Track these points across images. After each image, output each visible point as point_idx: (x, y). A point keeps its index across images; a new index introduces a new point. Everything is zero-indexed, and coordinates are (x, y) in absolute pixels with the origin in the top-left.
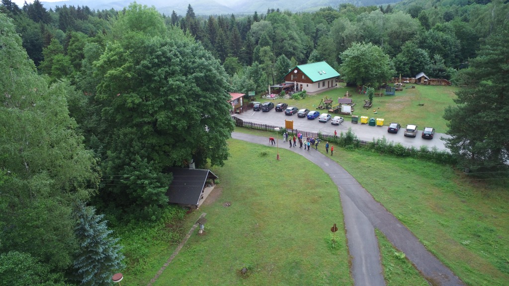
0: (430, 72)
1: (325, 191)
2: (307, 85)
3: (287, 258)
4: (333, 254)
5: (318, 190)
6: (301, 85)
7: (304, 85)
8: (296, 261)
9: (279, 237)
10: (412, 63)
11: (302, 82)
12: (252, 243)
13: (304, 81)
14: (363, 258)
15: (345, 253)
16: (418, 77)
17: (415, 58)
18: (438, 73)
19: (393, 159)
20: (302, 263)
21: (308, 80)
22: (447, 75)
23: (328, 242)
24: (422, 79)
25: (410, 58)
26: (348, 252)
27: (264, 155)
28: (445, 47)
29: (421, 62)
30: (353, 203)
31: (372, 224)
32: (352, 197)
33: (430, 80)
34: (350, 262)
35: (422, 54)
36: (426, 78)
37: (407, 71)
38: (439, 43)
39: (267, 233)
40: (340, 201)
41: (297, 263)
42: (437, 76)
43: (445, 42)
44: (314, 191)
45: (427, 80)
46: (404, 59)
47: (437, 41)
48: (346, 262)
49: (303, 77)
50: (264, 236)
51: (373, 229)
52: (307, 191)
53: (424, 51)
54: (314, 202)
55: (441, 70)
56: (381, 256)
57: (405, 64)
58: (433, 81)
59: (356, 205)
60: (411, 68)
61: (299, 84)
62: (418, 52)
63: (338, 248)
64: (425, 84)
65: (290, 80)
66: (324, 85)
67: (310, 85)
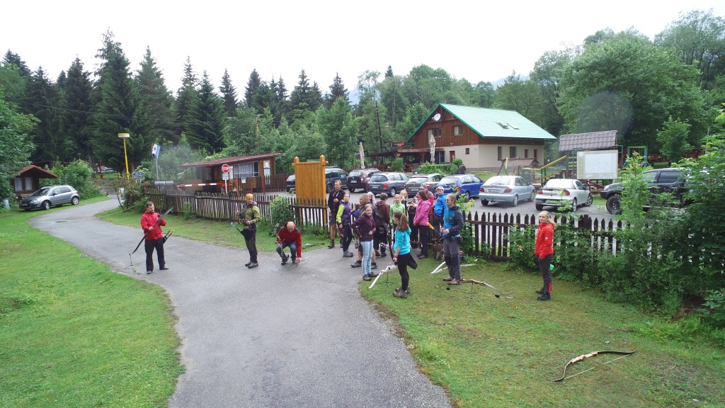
2: (468, 150)
6: (452, 153)
7: (460, 151)
11: (453, 145)
13: (458, 142)
21: (471, 136)
49: (457, 132)
61: (447, 150)
66: (513, 157)
67: (474, 148)
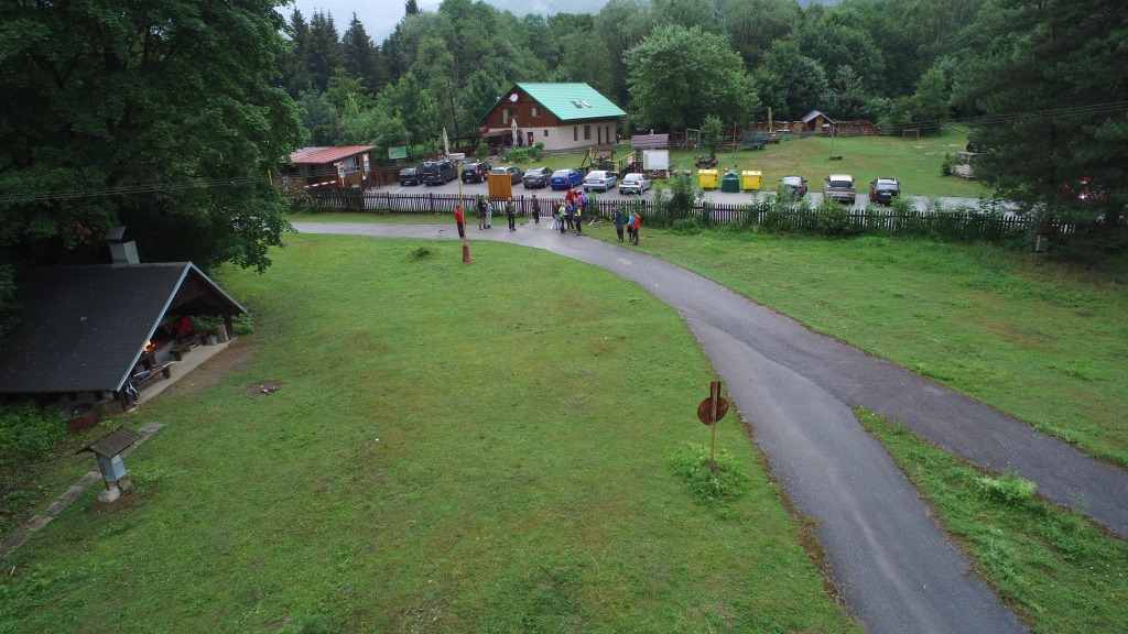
0: (833, 107)
1: (633, 322)
2: (546, 133)
3: (506, 565)
4: (723, 518)
5: (609, 321)
6: (530, 134)
7: (538, 132)
8: (555, 571)
9: (469, 479)
10: (792, 88)
11: (531, 126)
12: (342, 514)
13: (536, 123)
14: (858, 517)
15: (774, 509)
16: (807, 119)
17: (796, 75)
18: (851, 110)
19: (819, 243)
20: (586, 575)
21: (548, 119)
22: (870, 114)
23: (689, 475)
24: (819, 122)
25: (786, 77)
26: (787, 503)
27: (423, 254)
28: (856, 58)
29: (811, 86)
30: (742, 344)
31: (837, 394)
32: (735, 330)
33: (837, 125)
34: (807, 543)
35: (811, 69)
36: (826, 122)
37: (781, 105)
38: (843, 48)
39: (416, 467)
40: (695, 343)
41: (558, 581)
42: (849, 117)
43: (855, 45)
44: (593, 323)
45: (828, 125)
46: (773, 76)
47: (838, 43)
48: (793, 545)
49: (534, 112)
50: (403, 482)
51: (848, 411)
52: (573, 325)
53: (813, 63)
54: (601, 352)
55: (856, 103)
56: (929, 502)
57: (776, 89)
58: (843, 125)
59: (757, 349)
60: (790, 101)
61: (525, 131)
62: (802, 64)
63: (736, 491)
64: (825, 133)
65: (500, 125)
66: (587, 136)
67: (551, 130)
